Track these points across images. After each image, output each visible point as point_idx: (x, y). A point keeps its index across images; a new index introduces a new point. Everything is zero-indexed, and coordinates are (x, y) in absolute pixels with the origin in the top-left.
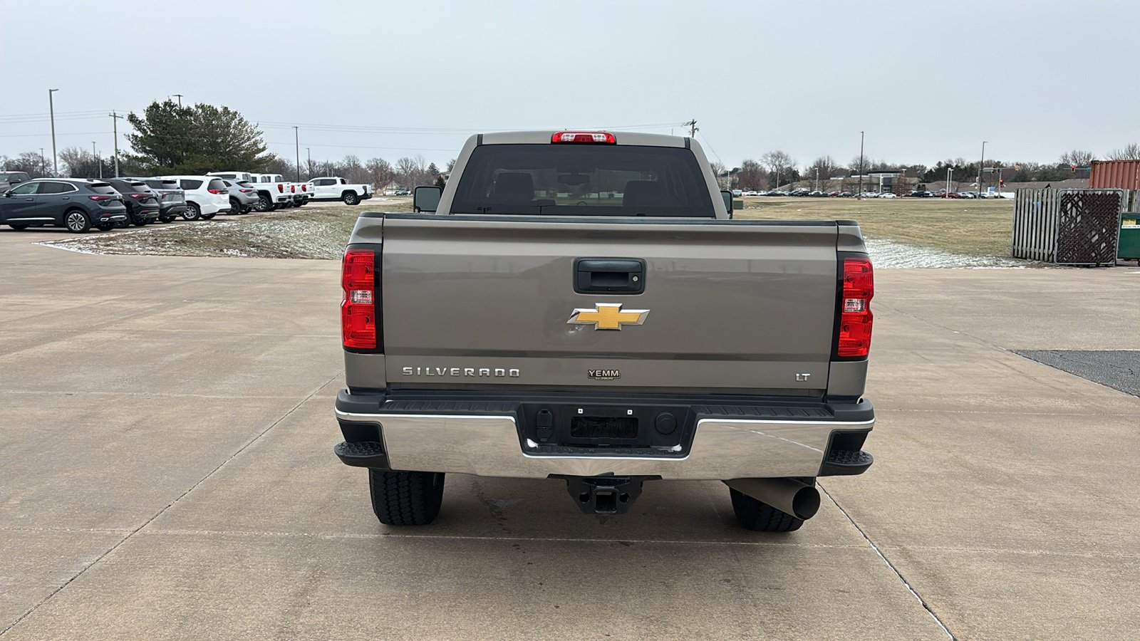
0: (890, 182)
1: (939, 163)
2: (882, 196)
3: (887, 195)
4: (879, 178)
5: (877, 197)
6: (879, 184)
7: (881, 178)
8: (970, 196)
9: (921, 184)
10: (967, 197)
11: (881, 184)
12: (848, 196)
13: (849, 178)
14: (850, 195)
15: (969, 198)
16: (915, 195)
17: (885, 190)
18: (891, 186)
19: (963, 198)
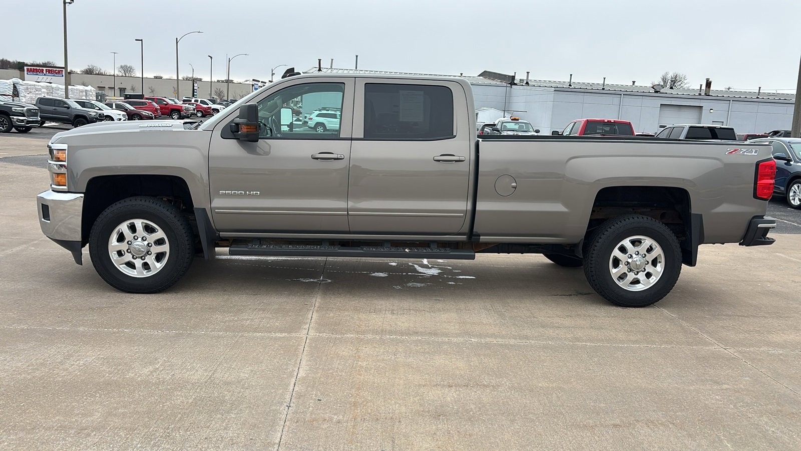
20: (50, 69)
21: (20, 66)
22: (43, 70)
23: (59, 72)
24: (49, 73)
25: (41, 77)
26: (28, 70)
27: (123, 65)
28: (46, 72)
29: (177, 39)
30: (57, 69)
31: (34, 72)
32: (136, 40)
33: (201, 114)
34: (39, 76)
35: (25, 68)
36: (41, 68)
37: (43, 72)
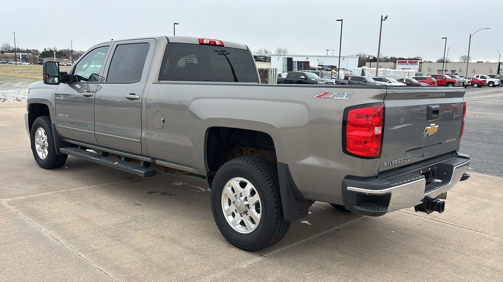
0: (25, 57)
1: (45, 49)
2: (23, 64)
3: (25, 63)
4: (19, 55)
5: (20, 64)
6: (20, 58)
7: (21, 55)
8: (65, 65)
9: (41, 59)
10: (64, 65)
11: (21, 58)
12: (4, 63)
13: (3, 54)
14: (5, 63)
15: (65, 66)
16: (38, 64)
17: (23, 61)
18: (26, 59)
19: (62, 65)
20: (411, 61)
21: (394, 60)
22: (407, 61)
23: (416, 62)
24: (410, 63)
25: (405, 66)
26: (398, 62)
27: (463, 55)
28: (408, 62)
29: (471, 35)
30: (415, 61)
31: (402, 63)
32: (442, 38)
33: (477, 85)
34: (404, 65)
35: (397, 61)
36: (406, 61)
37: (406, 63)
